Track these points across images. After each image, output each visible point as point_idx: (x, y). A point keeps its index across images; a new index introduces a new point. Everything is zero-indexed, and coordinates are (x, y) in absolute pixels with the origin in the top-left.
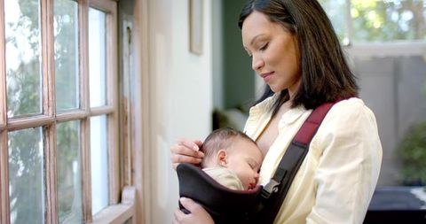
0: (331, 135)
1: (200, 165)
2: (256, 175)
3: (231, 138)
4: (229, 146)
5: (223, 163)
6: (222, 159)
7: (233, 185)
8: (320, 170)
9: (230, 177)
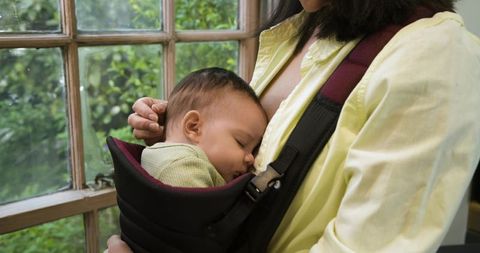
0: (383, 84)
2: (249, 157)
3: (214, 91)
6: (192, 126)
7: (201, 178)
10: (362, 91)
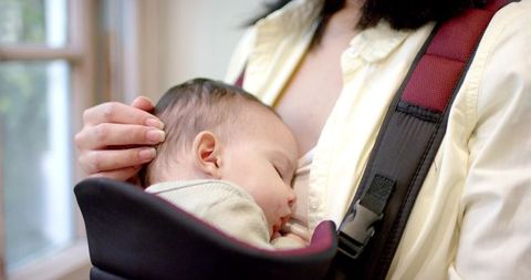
1: (142, 174)
4: (221, 121)
5: (210, 167)
6: (205, 155)
8: (480, 172)
9: (240, 208)
10: (474, 92)
